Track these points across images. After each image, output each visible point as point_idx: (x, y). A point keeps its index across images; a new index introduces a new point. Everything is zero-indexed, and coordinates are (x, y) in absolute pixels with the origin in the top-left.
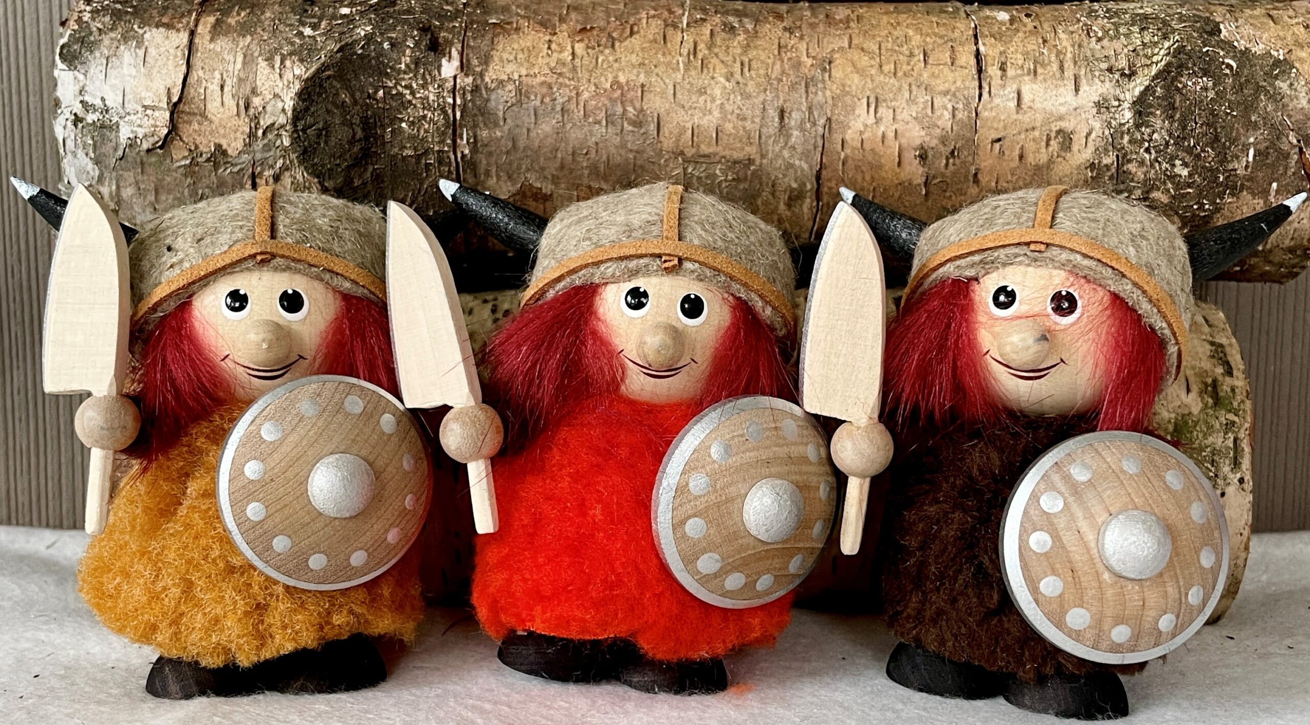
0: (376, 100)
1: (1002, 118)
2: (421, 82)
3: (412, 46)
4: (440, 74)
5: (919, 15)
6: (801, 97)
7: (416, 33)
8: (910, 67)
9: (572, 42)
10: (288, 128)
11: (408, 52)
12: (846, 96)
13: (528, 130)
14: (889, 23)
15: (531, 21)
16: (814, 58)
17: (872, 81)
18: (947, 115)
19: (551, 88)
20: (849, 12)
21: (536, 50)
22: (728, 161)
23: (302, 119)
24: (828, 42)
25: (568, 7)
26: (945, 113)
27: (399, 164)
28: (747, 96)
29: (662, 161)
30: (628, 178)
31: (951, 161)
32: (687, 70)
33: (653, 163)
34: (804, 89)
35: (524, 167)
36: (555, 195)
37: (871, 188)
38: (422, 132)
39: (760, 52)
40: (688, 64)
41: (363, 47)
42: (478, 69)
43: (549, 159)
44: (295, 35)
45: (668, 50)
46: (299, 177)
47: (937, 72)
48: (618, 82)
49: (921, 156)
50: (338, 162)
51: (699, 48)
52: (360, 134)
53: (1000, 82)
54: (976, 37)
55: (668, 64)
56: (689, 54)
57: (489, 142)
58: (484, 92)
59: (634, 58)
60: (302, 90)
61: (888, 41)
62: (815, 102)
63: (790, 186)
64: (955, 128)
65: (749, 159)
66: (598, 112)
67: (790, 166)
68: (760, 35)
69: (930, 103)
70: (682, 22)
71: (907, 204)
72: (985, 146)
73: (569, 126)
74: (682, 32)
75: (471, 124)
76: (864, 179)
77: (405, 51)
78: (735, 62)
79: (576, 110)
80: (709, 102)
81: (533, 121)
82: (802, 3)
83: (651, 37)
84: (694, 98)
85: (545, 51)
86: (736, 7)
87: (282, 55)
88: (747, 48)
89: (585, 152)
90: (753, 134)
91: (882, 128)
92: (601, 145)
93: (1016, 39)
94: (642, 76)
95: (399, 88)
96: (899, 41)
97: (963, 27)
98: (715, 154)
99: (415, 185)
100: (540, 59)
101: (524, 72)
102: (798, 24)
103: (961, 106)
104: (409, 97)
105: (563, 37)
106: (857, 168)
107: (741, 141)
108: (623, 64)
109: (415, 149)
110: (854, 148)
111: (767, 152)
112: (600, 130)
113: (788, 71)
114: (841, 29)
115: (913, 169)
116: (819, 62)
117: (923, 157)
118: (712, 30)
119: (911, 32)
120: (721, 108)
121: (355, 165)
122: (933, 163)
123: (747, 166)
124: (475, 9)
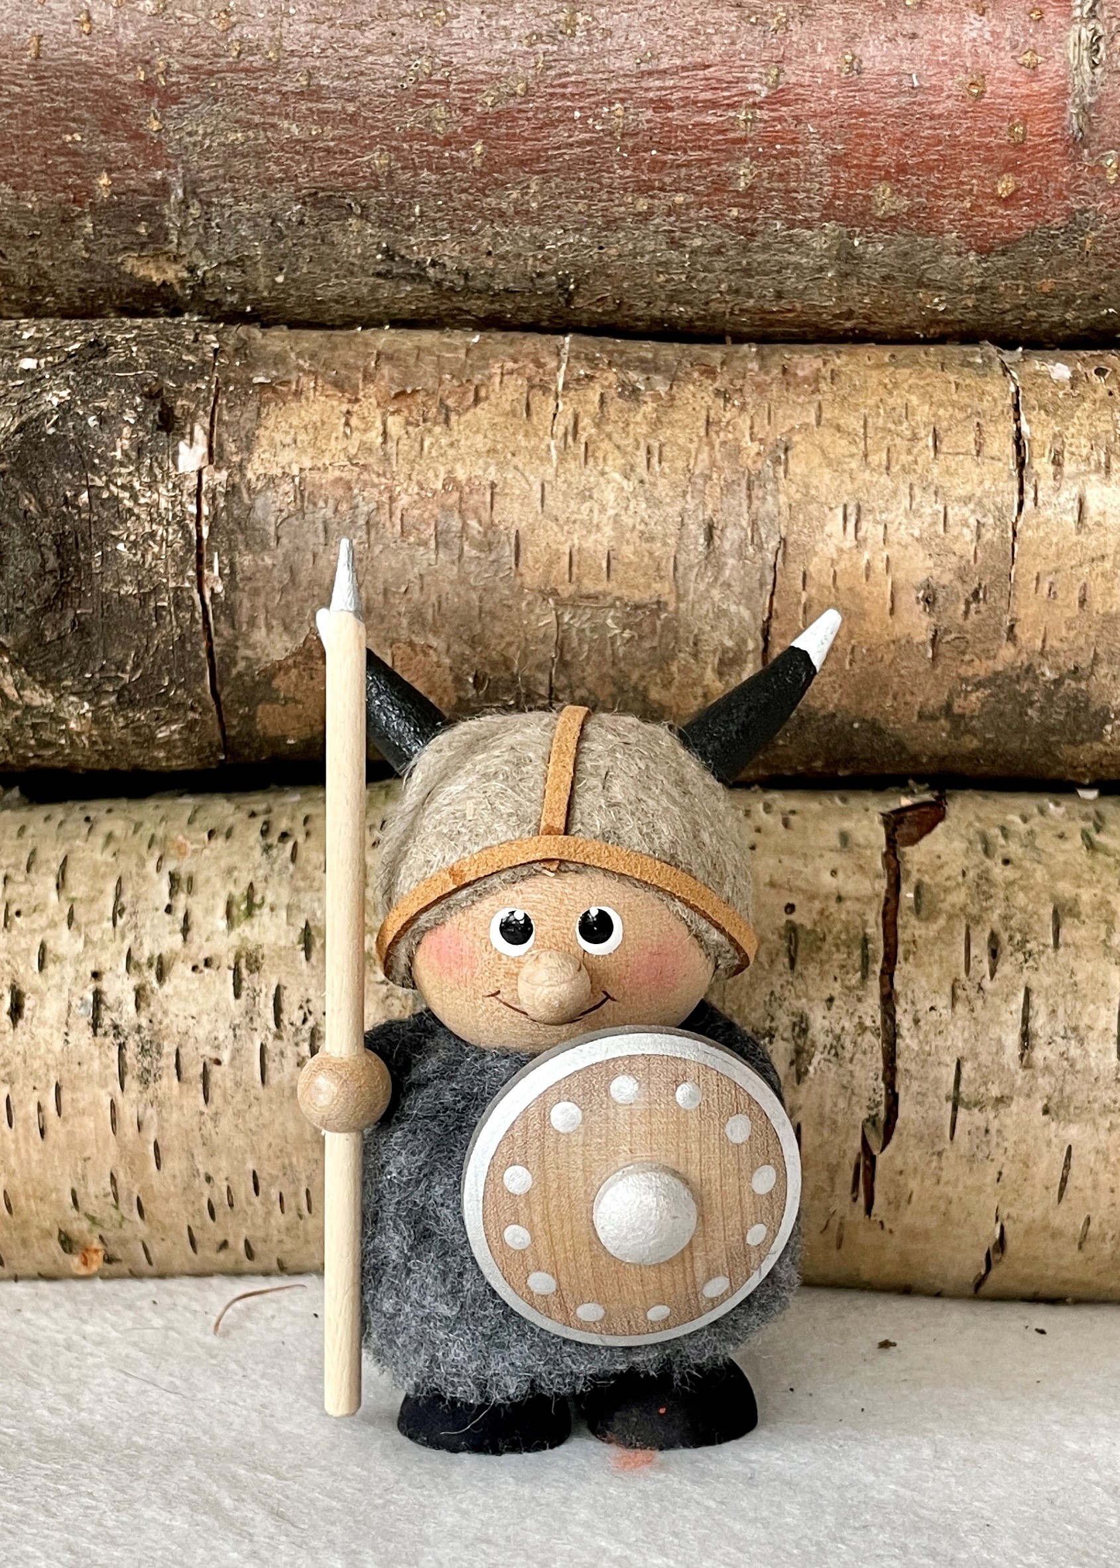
0: (78, 507)
1: (1055, 540)
2: (147, 480)
3: (132, 421)
4: (176, 467)
5: (929, 370)
6: (740, 505)
7: (138, 400)
8: (911, 458)
9: (384, 414)
11: (126, 431)
12: (810, 503)
13: (315, 556)
14: (881, 383)
15: (320, 382)
16: (761, 441)
17: (852, 479)
18: (968, 534)
19: (350, 489)
20: (818, 363)
21: (328, 427)
22: (626, 605)
24: (785, 417)
25: (379, 355)
26: (965, 530)
27: (115, 608)
28: (654, 503)
29: (524, 604)
30: (470, 630)
31: (973, 606)
32: (562, 460)
33: (509, 607)
34: (744, 494)
35: (309, 612)
37: (849, 648)
38: (149, 557)
39: (677, 431)
40: (564, 451)
41: (55, 424)
42: (236, 459)
45: (534, 428)
47: (953, 465)
48: (454, 480)
49: (925, 599)
50: (19, 604)
51: (581, 425)
52: (52, 562)
53: (1051, 483)
54: (1016, 408)
55: (533, 452)
56: (566, 435)
57: (254, 574)
58: (245, 496)
59: (480, 442)
61: (878, 415)
62: (762, 511)
63: (722, 644)
64: (979, 555)
65: (658, 602)
66: (423, 527)
67: (721, 614)
68: (678, 403)
69: (942, 516)
70: (556, 382)
71: (903, 672)
72: (1026, 585)
73: (377, 550)
74: (557, 397)
75: (225, 545)
77: (121, 430)
78: (637, 448)
79: (388, 524)
80: (596, 512)
81: (322, 540)
82: (745, 347)
83: (508, 407)
84: (573, 505)
85: (341, 429)
86: (643, 354)
88: (656, 424)
89: (403, 589)
90: (663, 564)
91: (867, 555)
92: (428, 579)
93: (1079, 413)
94: (492, 469)
95: (112, 488)
96: (895, 415)
97: (998, 391)
98: (605, 594)
99: (140, 639)
100: (333, 441)
101: (308, 464)
102: (739, 384)
103: (990, 520)
104: (128, 504)
105: (368, 405)
107: (645, 574)
108: (462, 451)
109: (140, 585)
110: (821, 587)
111: (687, 592)
112: (426, 556)
113: (720, 463)
114: (805, 393)
115: (915, 619)
116: (770, 448)
117: (929, 601)
118: (602, 395)
119: (914, 400)
120: (615, 522)
121: (46, 609)
122: (946, 610)
123: (655, 613)
124: (232, 359)
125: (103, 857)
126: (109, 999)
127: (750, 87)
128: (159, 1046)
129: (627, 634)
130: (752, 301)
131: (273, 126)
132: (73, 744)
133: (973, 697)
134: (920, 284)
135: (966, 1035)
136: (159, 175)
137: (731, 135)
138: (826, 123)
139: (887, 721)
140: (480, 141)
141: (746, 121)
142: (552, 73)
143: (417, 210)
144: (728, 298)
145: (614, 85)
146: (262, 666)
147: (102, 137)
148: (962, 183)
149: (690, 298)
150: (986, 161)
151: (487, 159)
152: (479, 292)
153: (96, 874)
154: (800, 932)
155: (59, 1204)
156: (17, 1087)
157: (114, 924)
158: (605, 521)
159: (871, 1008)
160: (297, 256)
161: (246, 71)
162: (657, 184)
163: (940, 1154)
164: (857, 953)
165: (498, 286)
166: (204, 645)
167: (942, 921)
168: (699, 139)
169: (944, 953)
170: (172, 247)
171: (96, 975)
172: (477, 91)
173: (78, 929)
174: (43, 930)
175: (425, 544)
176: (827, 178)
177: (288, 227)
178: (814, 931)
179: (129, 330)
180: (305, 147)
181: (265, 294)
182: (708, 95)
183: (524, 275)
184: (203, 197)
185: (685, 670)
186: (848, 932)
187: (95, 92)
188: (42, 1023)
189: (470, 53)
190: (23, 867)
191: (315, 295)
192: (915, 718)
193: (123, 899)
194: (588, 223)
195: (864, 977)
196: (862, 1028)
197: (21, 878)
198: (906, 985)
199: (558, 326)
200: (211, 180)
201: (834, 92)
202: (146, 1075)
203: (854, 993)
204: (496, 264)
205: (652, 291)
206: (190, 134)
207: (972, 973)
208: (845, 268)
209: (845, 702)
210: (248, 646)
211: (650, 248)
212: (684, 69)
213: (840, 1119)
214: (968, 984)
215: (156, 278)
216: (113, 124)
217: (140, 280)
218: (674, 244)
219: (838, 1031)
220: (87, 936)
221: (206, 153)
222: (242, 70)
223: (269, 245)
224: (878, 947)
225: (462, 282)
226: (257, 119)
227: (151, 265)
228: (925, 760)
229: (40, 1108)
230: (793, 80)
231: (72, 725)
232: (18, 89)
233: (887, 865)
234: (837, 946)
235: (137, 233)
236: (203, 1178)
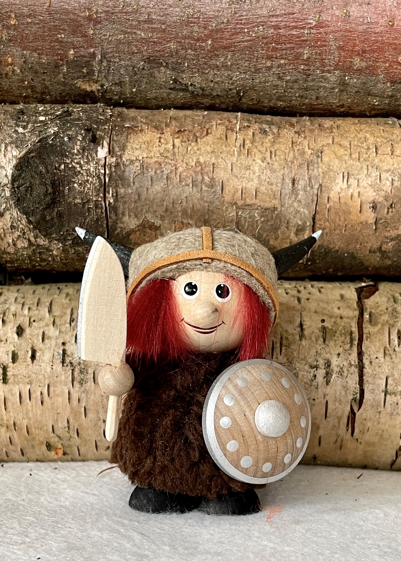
0: (60, 170)
2: (86, 160)
3: (81, 139)
4: (97, 156)
5: (373, 125)
6: (305, 172)
7: (83, 132)
8: (367, 156)
9: (173, 138)
10: (9, 186)
11: (78, 143)
12: (330, 172)
13: (147, 189)
14: (355, 129)
15: (149, 126)
16: (312, 149)
17: (346, 163)
18: (389, 184)
19: (161, 165)
20: (332, 123)
21: (153, 143)
22: (262, 208)
23: (17, 181)
24: (321, 141)
25: (171, 118)
26: (388, 182)
27: (73, 208)
28: (273, 171)
29: (224, 208)
30: (204, 217)
31: (390, 210)
32: (239, 155)
33: (219, 209)
34: (306, 168)
35: (144, 210)
36: (162, 227)
37: (344, 225)
38: (86, 189)
39: (281, 146)
40: (240, 152)
41: (52, 140)
42: (119, 153)
43: (159, 206)
44: (13, 132)
45: (229, 144)
46: (15, 214)
47: (383, 158)
48: (199, 162)
49: (373, 207)
50: (37, 206)
51: (246, 143)
52: (50, 190)
55: (228, 152)
56: (240, 146)
57: (125, 196)
58: (122, 166)
59: (209, 149)
60: (17, 164)
61: (355, 141)
62: (312, 175)
63: (297, 223)
64: (393, 191)
66: (187, 179)
67: (297, 212)
68: (281, 135)
69: (379, 177)
70: (236, 128)
71: (364, 234)
73: (170, 188)
74: (236, 134)
75: (114, 185)
76: (340, 220)
77: (76, 142)
78: (267, 151)
79: (175, 178)
80: (251, 174)
81: (150, 184)
82: (305, 117)
83: (218, 136)
84: (243, 172)
85: (158, 143)
86: (267, 119)
87: (6, 143)
88: (273, 143)
89: (180, 202)
90: (276, 193)
91: (351, 191)
92: (189, 198)
94: (213, 158)
95: (73, 163)
96: (361, 141)
97: (398, 133)
98: (255, 204)
99: (81, 219)
100: (154, 148)
101: (145, 156)
102: (303, 129)
103: (396, 178)
104: (79, 169)
105: (168, 135)
106: (336, 213)
107: (269, 197)
108: (202, 151)
109: (82, 199)
110: (335, 202)
111: (285, 204)
112: (189, 190)
113: (297, 157)
114: (328, 133)
115: (369, 214)
116: (315, 152)
117: (374, 208)
118: (253, 133)
119: (368, 135)
120: (259, 178)
121: (46, 208)
122: (380, 211)
123: (273, 211)
124: (117, 118)
125: (65, 301)
126: (69, 352)
127: (309, 21)
128: (87, 370)
129: (262, 219)
130: (307, 100)
131: (135, 33)
132: (54, 260)
133: (390, 244)
134: (369, 95)
135: (389, 368)
136: (92, 50)
137: (302, 39)
138: (336, 34)
139: (357, 254)
140: (210, 40)
141: (307, 34)
142: (237, 15)
143: (186, 64)
144: (298, 99)
145: (260, 20)
146: (126, 231)
147: (72, 36)
148: (386, 57)
149: (284, 99)
150: (395, 49)
151: (212, 46)
152: (208, 96)
153: (63, 307)
154: (327, 330)
155: (47, 430)
156: (33, 385)
157: (70, 325)
158: (255, 177)
159: (354, 357)
160: (141, 82)
161: (126, 13)
162: (274, 56)
163: (380, 412)
164: (348, 338)
165: (214, 94)
166: (105, 222)
167: (380, 326)
168: (290, 40)
169: (381, 338)
170: (95, 77)
171: (64, 344)
172: (210, 21)
173: (57, 326)
174: (43, 327)
175: (188, 185)
176: (337, 54)
177: (138, 70)
178: (332, 329)
179: (78, 108)
180: (146, 41)
181: (128, 96)
182: (294, 24)
183: (224, 90)
184: (108, 59)
185: (283, 233)
186: (345, 329)
187: (70, 20)
188: (43, 362)
189: (207, 8)
190: (36, 304)
191: (147, 96)
192: (368, 252)
193: (74, 316)
194: (249, 71)
195: (351, 346)
196: (351, 365)
197: (35, 308)
198: (366, 349)
199: (235, 109)
200: (111, 52)
201: (339, 24)
202: (82, 381)
203: (348, 352)
204: (214, 85)
205: (271, 96)
206: (104, 35)
207: (391, 345)
208: (342, 88)
209: (342, 246)
210: (122, 223)
211: (271, 80)
212: (285, 14)
213: (342, 399)
214: (390, 349)
215: (88, 89)
216: (76, 31)
217: (83, 90)
218: (280, 78)
219: (342, 366)
220: (60, 329)
221: (110, 42)
222: (124, 12)
223: (131, 77)
224: (356, 335)
225: (201, 92)
226: (129, 30)
227: (87, 84)
228: (370, 269)
229: (41, 394)
230: (325, 19)
231: (54, 252)
232: (42, 18)
233: (358, 306)
234: (341, 335)
235: (83, 72)
236: (102, 421)
